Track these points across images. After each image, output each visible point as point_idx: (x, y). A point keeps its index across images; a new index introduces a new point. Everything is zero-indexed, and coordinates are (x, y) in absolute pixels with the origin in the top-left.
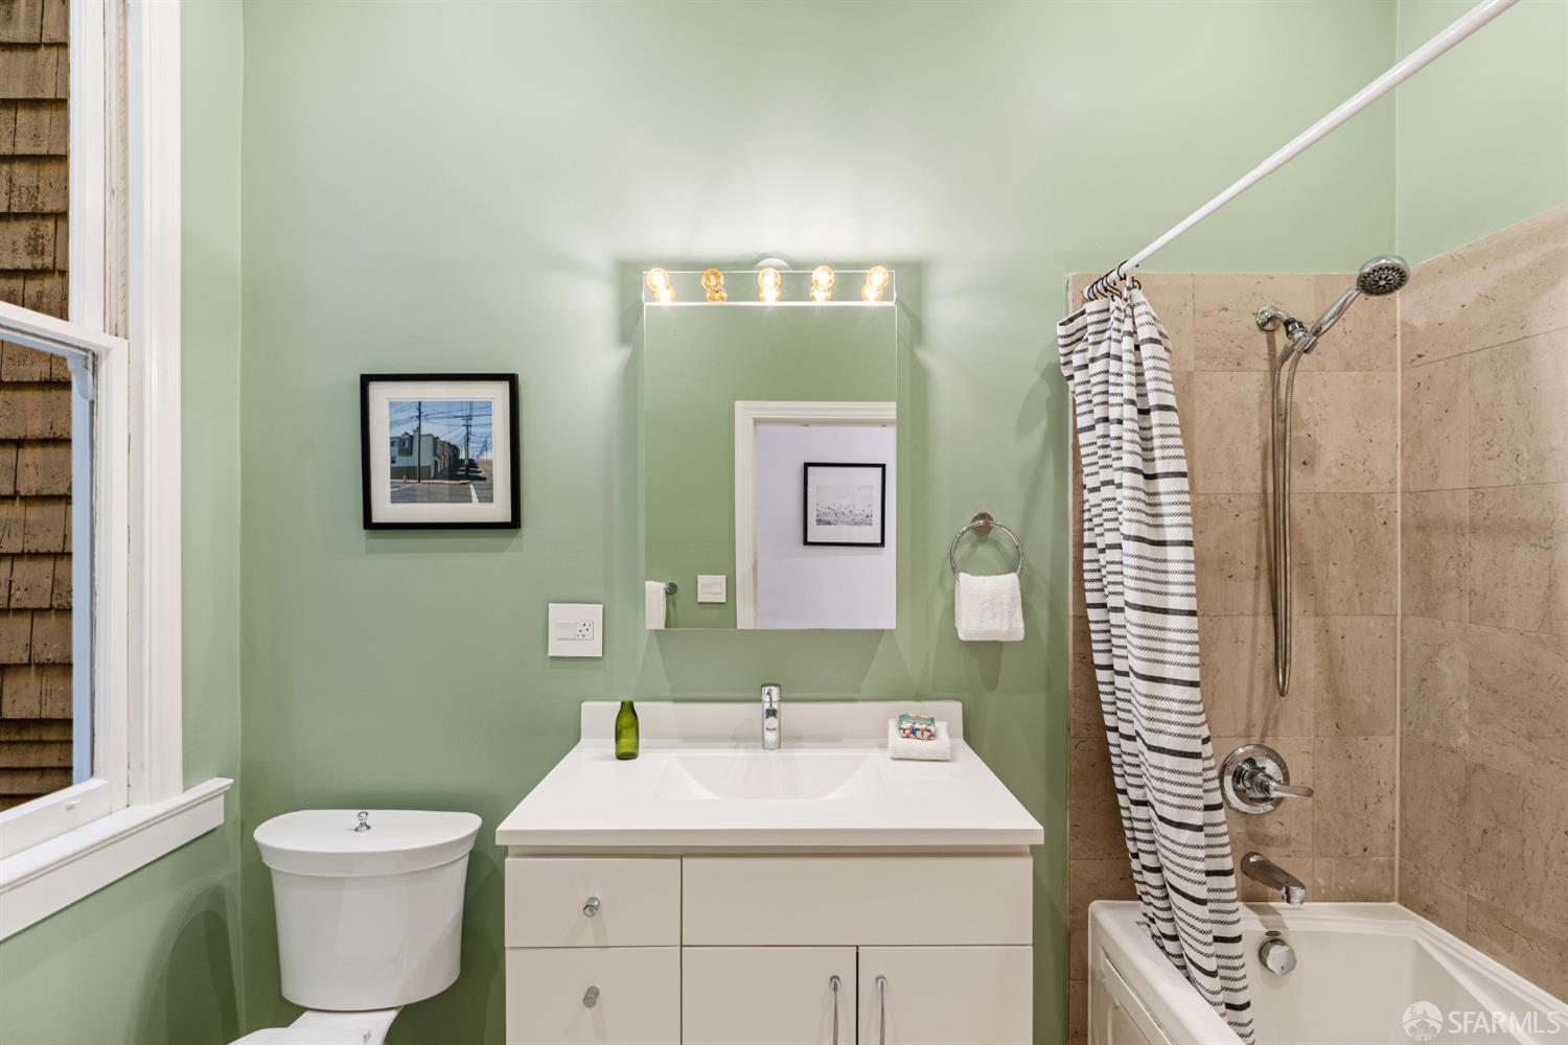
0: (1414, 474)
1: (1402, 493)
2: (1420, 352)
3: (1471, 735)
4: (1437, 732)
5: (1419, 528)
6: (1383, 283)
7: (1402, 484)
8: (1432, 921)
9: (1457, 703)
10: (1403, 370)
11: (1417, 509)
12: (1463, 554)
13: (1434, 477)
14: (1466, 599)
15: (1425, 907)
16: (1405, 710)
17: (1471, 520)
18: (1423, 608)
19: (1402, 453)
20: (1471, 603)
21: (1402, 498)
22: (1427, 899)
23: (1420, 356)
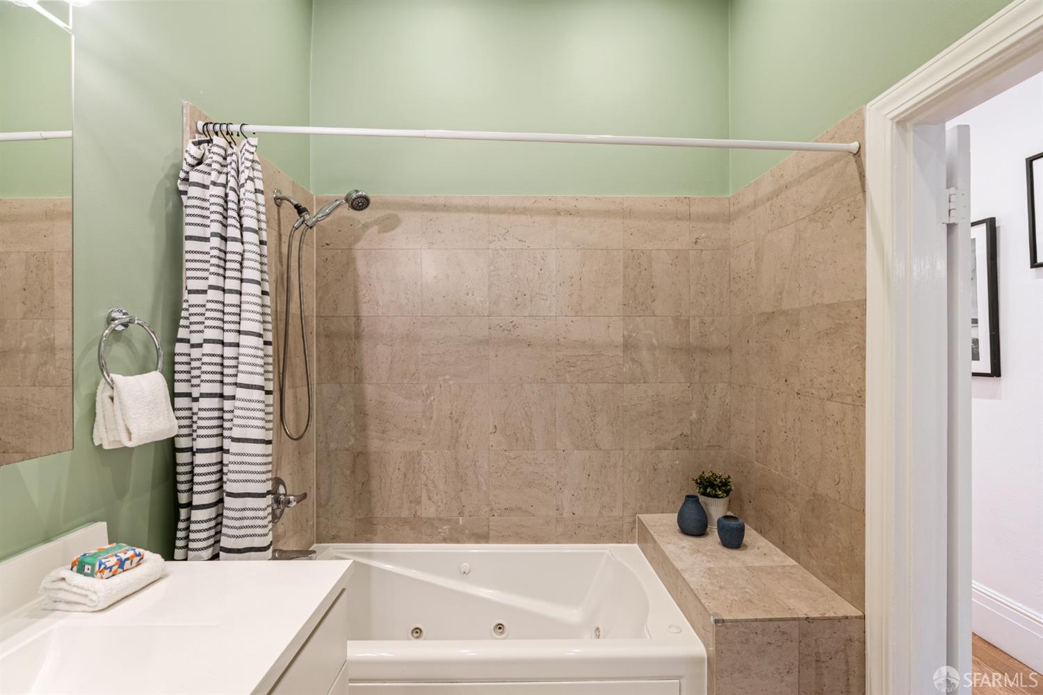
0: (324, 308)
1: (316, 316)
2: (327, 242)
3: (356, 439)
4: (338, 442)
5: (327, 336)
6: (360, 204)
7: (316, 312)
8: (336, 542)
9: (349, 425)
10: (317, 249)
11: (326, 326)
12: (352, 349)
13: (336, 309)
14: (353, 372)
15: (332, 537)
16: (319, 436)
17: (356, 333)
18: (329, 379)
19: (316, 295)
20: (355, 373)
21: (316, 320)
22: (333, 532)
23: (327, 244)
